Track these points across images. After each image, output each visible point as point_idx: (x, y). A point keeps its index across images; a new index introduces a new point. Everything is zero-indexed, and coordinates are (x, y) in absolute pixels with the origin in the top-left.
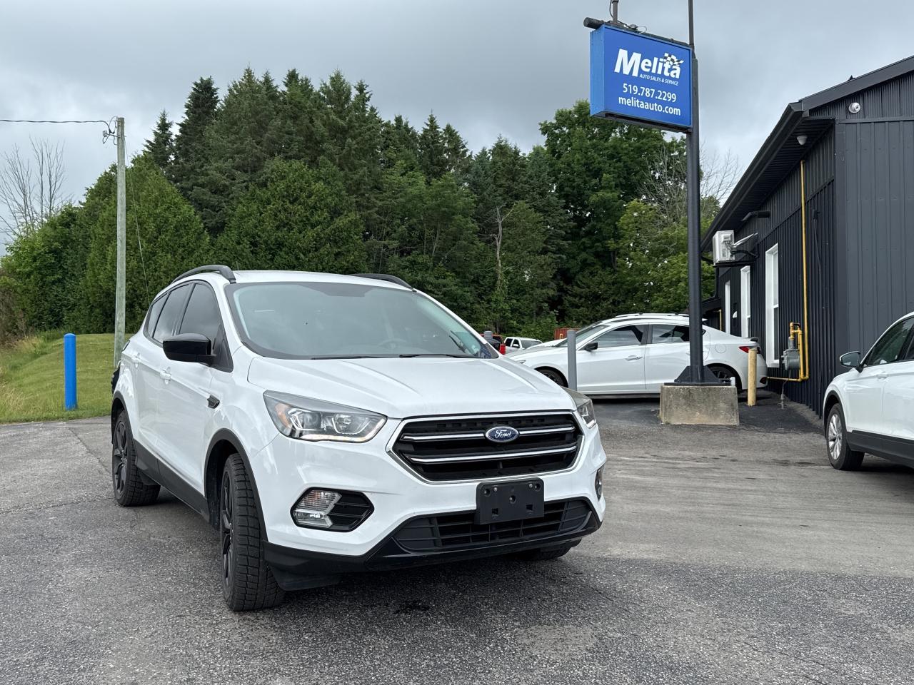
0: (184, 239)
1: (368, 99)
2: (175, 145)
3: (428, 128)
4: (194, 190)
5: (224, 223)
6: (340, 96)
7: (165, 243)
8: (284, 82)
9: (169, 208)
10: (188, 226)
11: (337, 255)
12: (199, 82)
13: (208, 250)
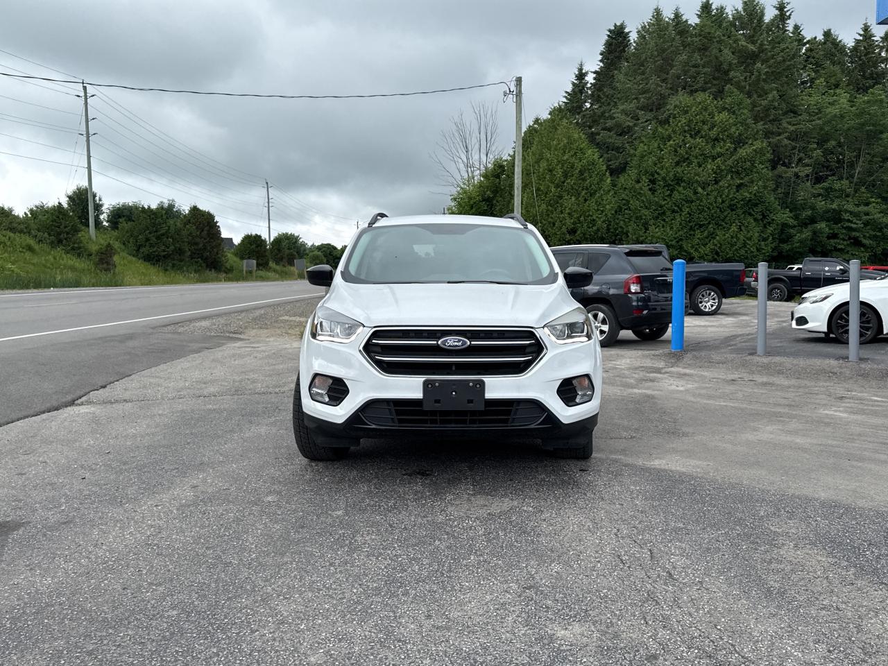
0: (587, 183)
1: (789, 17)
2: (590, 93)
3: (861, 38)
4: (601, 135)
5: (627, 163)
6: (751, 21)
7: (570, 187)
8: (697, 15)
9: (576, 153)
10: (591, 169)
11: (739, 187)
12: (613, 28)
13: (609, 191)
